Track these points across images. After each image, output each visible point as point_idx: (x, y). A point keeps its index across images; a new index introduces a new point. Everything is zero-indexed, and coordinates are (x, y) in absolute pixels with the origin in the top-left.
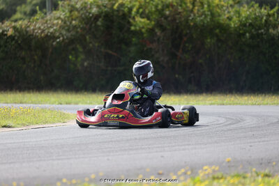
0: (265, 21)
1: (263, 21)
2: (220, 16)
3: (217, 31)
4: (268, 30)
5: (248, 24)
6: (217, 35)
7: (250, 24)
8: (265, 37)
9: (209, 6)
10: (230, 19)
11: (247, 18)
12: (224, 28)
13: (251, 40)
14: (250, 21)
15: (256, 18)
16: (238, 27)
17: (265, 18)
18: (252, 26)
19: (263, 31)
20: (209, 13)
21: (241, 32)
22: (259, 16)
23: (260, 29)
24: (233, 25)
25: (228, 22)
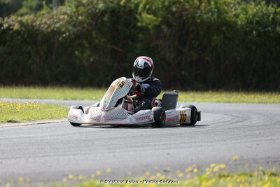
0: (273, 18)
1: (270, 18)
2: (227, 13)
3: (224, 28)
4: (275, 28)
5: (255, 22)
6: (224, 33)
7: (257, 22)
8: (272, 35)
9: (216, 3)
10: (237, 16)
11: (254, 15)
12: (231, 26)
13: (258, 38)
14: (257, 19)
15: (263, 16)
16: (245, 24)
17: (272, 16)
18: (258, 23)
19: (270, 29)
20: (216, 10)
21: (248, 29)
22: (266, 14)
23: (267, 27)
24: (239, 23)
25: (234, 19)
